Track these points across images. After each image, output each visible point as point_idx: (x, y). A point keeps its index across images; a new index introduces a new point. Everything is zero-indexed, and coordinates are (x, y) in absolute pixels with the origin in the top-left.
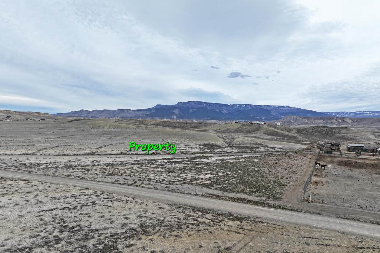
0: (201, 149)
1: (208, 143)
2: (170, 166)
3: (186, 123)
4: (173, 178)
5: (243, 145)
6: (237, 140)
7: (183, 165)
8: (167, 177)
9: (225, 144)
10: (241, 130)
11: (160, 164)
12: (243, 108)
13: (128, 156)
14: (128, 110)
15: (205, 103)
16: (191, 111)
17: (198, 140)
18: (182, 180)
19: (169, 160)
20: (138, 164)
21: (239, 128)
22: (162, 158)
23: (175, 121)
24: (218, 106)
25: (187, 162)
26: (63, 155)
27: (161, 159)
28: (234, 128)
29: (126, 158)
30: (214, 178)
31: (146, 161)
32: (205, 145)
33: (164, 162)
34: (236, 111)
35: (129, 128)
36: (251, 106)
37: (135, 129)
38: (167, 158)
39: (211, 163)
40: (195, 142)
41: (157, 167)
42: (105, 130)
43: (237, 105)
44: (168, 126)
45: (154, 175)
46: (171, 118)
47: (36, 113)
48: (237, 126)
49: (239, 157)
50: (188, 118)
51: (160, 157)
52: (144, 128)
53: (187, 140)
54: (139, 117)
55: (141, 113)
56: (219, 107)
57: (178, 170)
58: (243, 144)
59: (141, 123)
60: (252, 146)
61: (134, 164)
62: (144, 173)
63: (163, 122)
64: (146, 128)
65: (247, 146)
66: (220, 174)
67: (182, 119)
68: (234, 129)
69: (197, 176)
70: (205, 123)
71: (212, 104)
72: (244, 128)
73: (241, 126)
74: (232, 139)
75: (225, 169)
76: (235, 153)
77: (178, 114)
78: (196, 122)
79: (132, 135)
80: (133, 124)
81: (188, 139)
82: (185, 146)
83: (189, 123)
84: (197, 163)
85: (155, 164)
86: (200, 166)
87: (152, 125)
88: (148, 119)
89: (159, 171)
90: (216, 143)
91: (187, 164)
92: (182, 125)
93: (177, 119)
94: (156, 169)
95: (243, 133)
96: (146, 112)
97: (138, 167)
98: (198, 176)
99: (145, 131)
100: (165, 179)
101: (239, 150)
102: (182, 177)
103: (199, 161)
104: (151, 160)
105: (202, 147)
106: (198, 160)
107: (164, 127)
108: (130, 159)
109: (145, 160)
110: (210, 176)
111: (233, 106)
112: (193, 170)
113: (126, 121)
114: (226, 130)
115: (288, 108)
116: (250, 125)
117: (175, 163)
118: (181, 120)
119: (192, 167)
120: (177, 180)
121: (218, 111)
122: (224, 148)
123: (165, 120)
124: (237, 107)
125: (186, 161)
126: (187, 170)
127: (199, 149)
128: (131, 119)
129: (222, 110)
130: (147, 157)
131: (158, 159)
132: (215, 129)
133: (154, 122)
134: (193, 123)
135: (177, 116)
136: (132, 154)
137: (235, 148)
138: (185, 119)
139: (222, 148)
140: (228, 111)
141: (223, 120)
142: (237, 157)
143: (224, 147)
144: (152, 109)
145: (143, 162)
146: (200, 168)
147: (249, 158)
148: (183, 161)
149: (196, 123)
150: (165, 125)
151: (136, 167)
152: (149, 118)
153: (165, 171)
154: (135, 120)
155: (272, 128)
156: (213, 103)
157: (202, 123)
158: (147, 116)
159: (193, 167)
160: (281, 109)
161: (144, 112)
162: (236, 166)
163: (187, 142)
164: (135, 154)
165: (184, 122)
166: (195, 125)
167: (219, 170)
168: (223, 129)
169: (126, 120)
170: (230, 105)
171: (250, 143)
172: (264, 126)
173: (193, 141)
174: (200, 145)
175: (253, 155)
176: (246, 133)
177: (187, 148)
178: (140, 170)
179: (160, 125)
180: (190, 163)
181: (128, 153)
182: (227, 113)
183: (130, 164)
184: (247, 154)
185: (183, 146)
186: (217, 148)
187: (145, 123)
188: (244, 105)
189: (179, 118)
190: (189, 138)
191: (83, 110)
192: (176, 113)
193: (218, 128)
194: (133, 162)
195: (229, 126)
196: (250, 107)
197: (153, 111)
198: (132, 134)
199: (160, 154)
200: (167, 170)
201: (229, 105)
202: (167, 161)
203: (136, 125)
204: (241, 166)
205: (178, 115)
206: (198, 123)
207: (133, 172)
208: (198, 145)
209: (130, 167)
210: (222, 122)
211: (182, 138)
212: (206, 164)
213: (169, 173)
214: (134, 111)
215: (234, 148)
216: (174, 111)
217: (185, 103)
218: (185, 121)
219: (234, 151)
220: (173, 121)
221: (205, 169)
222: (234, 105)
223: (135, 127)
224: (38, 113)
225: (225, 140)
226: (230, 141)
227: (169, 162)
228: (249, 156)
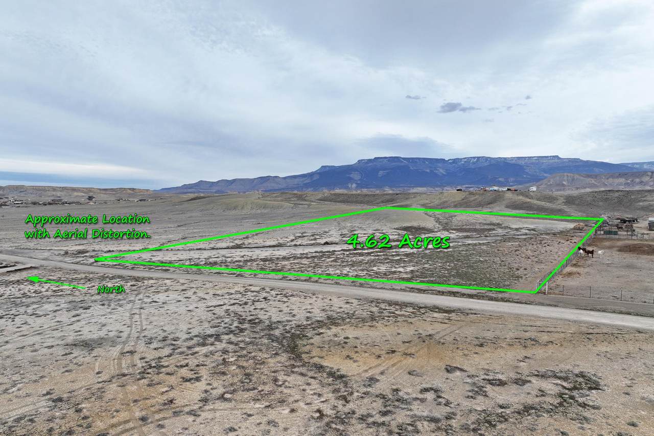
0: (399, 234)
1: (410, 226)
2: (354, 259)
3: (374, 195)
4: (360, 272)
5: (468, 227)
6: (459, 218)
7: (373, 258)
8: (351, 271)
9: (438, 225)
10: (466, 203)
11: (338, 256)
12: (474, 163)
13: (289, 248)
14: (274, 177)
15: (404, 159)
16: (381, 173)
17: (395, 221)
18: (373, 274)
19: (352, 252)
20: (308, 258)
21: (463, 200)
22: (340, 249)
23: (354, 192)
24: (427, 163)
25: (379, 254)
26: (197, 249)
27: (339, 251)
28: (456, 200)
29: (287, 251)
30: (417, 271)
31: (318, 254)
32: (405, 229)
33: (344, 254)
34: (460, 169)
35: (281, 207)
36: (487, 159)
37: (292, 208)
38: (347, 249)
39: (415, 254)
40: (389, 225)
41: (335, 261)
42: (244, 212)
43: (461, 159)
44: (343, 202)
45: (333, 269)
46: (347, 188)
47: (130, 189)
48: (459, 196)
49: (460, 244)
50: (377, 187)
51: (338, 248)
52: (306, 206)
53: (376, 222)
54: (293, 189)
55: (296, 181)
56: (430, 165)
57: (366, 263)
58: (468, 224)
59: (300, 198)
60: (482, 228)
61: (301, 258)
62: (319, 267)
63: (335, 194)
64: (309, 205)
65: (474, 227)
66: (426, 266)
67: (367, 188)
68: (455, 202)
69: (393, 270)
70: (406, 194)
71: (418, 161)
72: (472, 199)
73: (467, 196)
74: (450, 218)
75: (435, 260)
76: (453, 239)
77: (359, 180)
78: (391, 192)
79: (289, 218)
80: (288, 200)
81: (378, 220)
82: (374, 232)
83: (377, 194)
84: (393, 254)
85: (331, 258)
86: (398, 258)
87: (317, 201)
88: (308, 190)
89: (339, 265)
90: (423, 225)
91: (378, 256)
92: (366, 199)
93: (357, 188)
94: (335, 264)
95: (471, 207)
96: (304, 179)
97: (308, 261)
98: (395, 269)
99: (309, 211)
100: (350, 274)
101: (461, 235)
102: (373, 270)
103: (396, 252)
104: (324, 252)
105: (400, 232)
106: (394, 250)
107: (338, 204)
108: (294, 252)
109: (315, 252)
110: (412, 268)
111: (455, 161)
112: (387, 263)
113: (276, 197)
114: (441, 203)
115: (556, 161)
116: (483, 194)
117: (361, 255)
118: (365, 191)
119: (386, 259)
120: (366, 274)
121: (428, 171)
122: (437, 232)
123: (338, 191)
124: (463, 162)
125: (377, 252)
126: (379, 262)
127: (396, 235)
128: (282, 191)
129: (436, 170)
130: (319, 249)
131: (335, 251)
132: (422, 202)
133: (320, 196)
134: (385, 194)
135: (356, 183)
136: (296, 245)
137: (454, 232)
138: (371, 188)
139: (433, 232)
140: (446, 170)
141: (437, 186)
142: (456, 244)
143: (436, 230)
144: (314, 174)
145: (314, 254)
146: (397, 260)
147: (475, 245)
148: (372, 253)
149: (389, 194)
150: (338, 200)
151: (305, 261)
152: (310, 189)
153: (348, 265)
154: (290, 194)
155: (520, 197)
156: (419, 159)
157: (400, 194)
158: (307, 186)
159: (388, 259)
160: (543, 163)
161: (302, 180)
162: (452, 256)
163: (377, 226)
164: (300, 245)
165: (371, 193)
166: (388, 197)
167: (426, 262)
168: (437, 202)
169: (276, 195)
170: (449, 160)
171: (480, 223)
172: (507, 195)
173: (387, 224)
174: (397, 229)
175: (482, 240)
176: (476, 207)
177: (378, 234)
178: (311, 265)
179: (330, 201)
180: (383, 255)
181: (288, 244)
182: (444, 173)
183: (295, 258)
184: (474, 239)
185: (370, 232)
186: (426, 232)
187: (306, 198)
188: (474, 158)
189: (360, 186)
190: (381, 218)
191: (201, 181)
192: (356, 179)
193: (427, 202)
194: (298, 256)
195: (445, 197)
196: (486, 161)
197: (316, 177)
198: (288, 216)
199: (337, 244)
200: (350, 263)
201: (447, 159)
202: (348, 253)
203: (292, 202)
204: (460, 255)
205: (359, 182)
206: (394, 194)
207: (303, 267)
208: (394, 229)
209: (295, 261)
210: (435, 190)
211: (368, 219)
212: (407, 255)
213: (353, 266)
214: (285, 178)
215: (452, 232)
216: (352, 176)
217: (370, 160)
218: (372, 191)
219: (452, 236)
220: (351, 193)
221: (405, 261)
222: (457, 159)
223: (293, 205)
224: (133, 189)
225: (438, 220)
226: (446, 220)
227: (351, 254)
228: (475, 242)
